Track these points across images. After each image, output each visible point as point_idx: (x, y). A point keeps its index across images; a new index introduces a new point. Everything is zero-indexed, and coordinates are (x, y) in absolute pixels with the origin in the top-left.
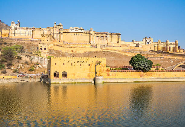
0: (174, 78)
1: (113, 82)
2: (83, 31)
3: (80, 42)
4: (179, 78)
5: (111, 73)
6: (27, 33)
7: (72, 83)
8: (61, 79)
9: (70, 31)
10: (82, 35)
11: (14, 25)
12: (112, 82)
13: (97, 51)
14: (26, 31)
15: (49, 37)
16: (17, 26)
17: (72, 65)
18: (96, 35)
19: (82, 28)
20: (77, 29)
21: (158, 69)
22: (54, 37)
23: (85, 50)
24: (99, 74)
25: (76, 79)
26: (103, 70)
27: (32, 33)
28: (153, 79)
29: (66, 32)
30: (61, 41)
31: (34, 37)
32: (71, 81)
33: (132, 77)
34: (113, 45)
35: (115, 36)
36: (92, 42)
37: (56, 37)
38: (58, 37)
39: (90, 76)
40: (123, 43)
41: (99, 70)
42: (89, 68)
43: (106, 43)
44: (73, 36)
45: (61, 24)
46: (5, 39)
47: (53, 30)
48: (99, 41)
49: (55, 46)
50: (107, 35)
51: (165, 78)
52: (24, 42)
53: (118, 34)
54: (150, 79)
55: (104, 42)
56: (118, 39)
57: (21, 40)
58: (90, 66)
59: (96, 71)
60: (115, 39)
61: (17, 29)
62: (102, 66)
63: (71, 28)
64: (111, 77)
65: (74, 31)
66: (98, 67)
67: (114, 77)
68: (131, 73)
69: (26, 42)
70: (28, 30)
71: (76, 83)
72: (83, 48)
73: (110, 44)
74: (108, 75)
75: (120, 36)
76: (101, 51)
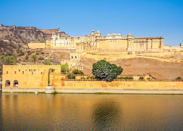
0: (149, 90)
1: (69, 93)
2: (120, 37)
3: (117, 49)
4: (157, 90)
5: (66, 83)
6: (66, 42)
7: (23, 93)
8: (12, 88)
9: (107, 38)
10: (120, 41)
11: (55, 35)
12: (67, 93)
13: (132, 58)
14: (65, 40)
15: (83, 45)
16: (57, 37)
17: (23, 73)
18: (135, 40)
19: (119, 34)
20: (114, 36)
21: (142, 78)
22: (91, 45)
23: (119, 58)
24: (53, 83)
25: (28, 89)
26: (58, 79)
27: (70, 42)
28: (120, 90)
29: (103, 39)
30: (98, 49)
31: (72, 46)
32: (22, 91)
33: (91, 88)
34: (153, 50)
35: (157, 40)
36: (130, 48)
37: (93, 45)
38: (95, 45)
39: (42, 85)
40: (167, 48)
41: (52, 79)
42: (41, 76)
43: (145, 49)
44: (110, 43)
45: (98, 32)
46: (44, 50)
47: (89, 38)
48: (138, 47)
49: (88, 54)
50: (147, 40)
51: (136, 90)
52: (61, 51)
53: (160, 39)
54: (116, 90)
55: (143, 48)
56: (160, 44)
57: (58, 50)
58: (42, 75)
59: (49, 80)
60: (156, 44)
61: (58, 39)
62: (56, 75)
63: (109, 35)
64: (66, 87)
65: (110, 38)
66: (51, 76)
67: (70, 87)
68: (91, 83)
69: (62, 51)
70: (67, 39)
71: (27, 93)
72: (116, 56)
73: (151, 50)
74: (63, 85)
75: (162, 40)
76: (136, 58)
